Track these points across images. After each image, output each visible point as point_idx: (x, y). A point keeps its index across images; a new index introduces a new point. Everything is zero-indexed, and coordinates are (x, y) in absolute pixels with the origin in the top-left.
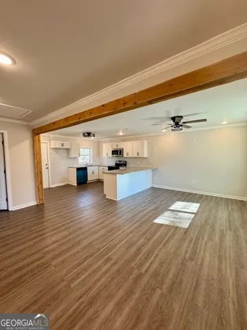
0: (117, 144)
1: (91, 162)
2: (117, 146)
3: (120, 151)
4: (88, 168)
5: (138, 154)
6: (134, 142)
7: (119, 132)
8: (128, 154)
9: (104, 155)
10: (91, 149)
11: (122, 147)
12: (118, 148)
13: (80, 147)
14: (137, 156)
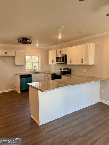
0: (60, 50)
3: (63, 58)
4: (33, 75)
6: (78, 46)
8: (71, 62)
10: (39, 57)
11: (65, 54)
12: (62, 54)
13: (26, 55)
14: (81, 63)
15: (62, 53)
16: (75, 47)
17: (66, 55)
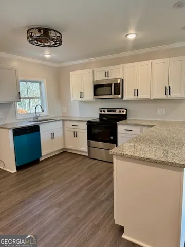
1: (46, 113)
2: (107, 74)
3: (117, 85)
4: (43, 128)
5: (168, 91)
6: (155, 61)
7: (125, 29)
8: (136, 92)
9: (74, 96)
10: (43, 84)
11: (121, 76)
12: (109, 78)
13: (20, 78)
14: (165, 97)
15: (110, 75)
16: (148, 62)
17: (123, 80)
